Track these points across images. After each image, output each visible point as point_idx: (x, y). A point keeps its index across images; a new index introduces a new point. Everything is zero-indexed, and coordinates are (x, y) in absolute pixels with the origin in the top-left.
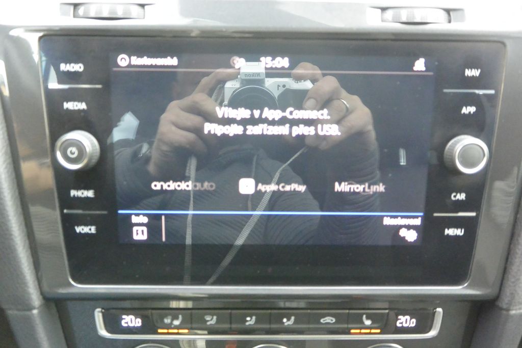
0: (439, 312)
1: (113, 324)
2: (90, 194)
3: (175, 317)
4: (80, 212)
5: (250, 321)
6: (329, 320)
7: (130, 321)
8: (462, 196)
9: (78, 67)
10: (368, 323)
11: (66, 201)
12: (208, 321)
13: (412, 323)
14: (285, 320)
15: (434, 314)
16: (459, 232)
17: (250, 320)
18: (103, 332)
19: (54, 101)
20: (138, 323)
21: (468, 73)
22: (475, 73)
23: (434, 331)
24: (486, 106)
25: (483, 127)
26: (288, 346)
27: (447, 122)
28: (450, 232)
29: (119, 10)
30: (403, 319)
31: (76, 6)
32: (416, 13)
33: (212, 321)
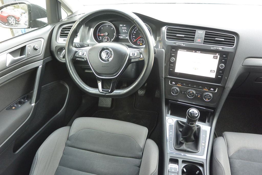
1: (171, 83)
5: (190, 85)
6: (200, 87)
7: (173, 83)
8: (221, 72)
9: (174, 50)
10: (206, 88)
11: (170, 66)
13: (213, 90)
15: (216, 88)
16: (220, 77)
18: (170, 84)
19: (171, 53)
20: (174, 83)
21: (224, 56)
22: (225, 56)
23: (216, 91)
24: (226, 60)
25: (225, 63)
26: (194, 90)
27: (220, 62)
28: (219, 76)
29: (181, 44)
30: (212, 89)
31: (176, 43)
32: (218, 48)
33: (184, 84)
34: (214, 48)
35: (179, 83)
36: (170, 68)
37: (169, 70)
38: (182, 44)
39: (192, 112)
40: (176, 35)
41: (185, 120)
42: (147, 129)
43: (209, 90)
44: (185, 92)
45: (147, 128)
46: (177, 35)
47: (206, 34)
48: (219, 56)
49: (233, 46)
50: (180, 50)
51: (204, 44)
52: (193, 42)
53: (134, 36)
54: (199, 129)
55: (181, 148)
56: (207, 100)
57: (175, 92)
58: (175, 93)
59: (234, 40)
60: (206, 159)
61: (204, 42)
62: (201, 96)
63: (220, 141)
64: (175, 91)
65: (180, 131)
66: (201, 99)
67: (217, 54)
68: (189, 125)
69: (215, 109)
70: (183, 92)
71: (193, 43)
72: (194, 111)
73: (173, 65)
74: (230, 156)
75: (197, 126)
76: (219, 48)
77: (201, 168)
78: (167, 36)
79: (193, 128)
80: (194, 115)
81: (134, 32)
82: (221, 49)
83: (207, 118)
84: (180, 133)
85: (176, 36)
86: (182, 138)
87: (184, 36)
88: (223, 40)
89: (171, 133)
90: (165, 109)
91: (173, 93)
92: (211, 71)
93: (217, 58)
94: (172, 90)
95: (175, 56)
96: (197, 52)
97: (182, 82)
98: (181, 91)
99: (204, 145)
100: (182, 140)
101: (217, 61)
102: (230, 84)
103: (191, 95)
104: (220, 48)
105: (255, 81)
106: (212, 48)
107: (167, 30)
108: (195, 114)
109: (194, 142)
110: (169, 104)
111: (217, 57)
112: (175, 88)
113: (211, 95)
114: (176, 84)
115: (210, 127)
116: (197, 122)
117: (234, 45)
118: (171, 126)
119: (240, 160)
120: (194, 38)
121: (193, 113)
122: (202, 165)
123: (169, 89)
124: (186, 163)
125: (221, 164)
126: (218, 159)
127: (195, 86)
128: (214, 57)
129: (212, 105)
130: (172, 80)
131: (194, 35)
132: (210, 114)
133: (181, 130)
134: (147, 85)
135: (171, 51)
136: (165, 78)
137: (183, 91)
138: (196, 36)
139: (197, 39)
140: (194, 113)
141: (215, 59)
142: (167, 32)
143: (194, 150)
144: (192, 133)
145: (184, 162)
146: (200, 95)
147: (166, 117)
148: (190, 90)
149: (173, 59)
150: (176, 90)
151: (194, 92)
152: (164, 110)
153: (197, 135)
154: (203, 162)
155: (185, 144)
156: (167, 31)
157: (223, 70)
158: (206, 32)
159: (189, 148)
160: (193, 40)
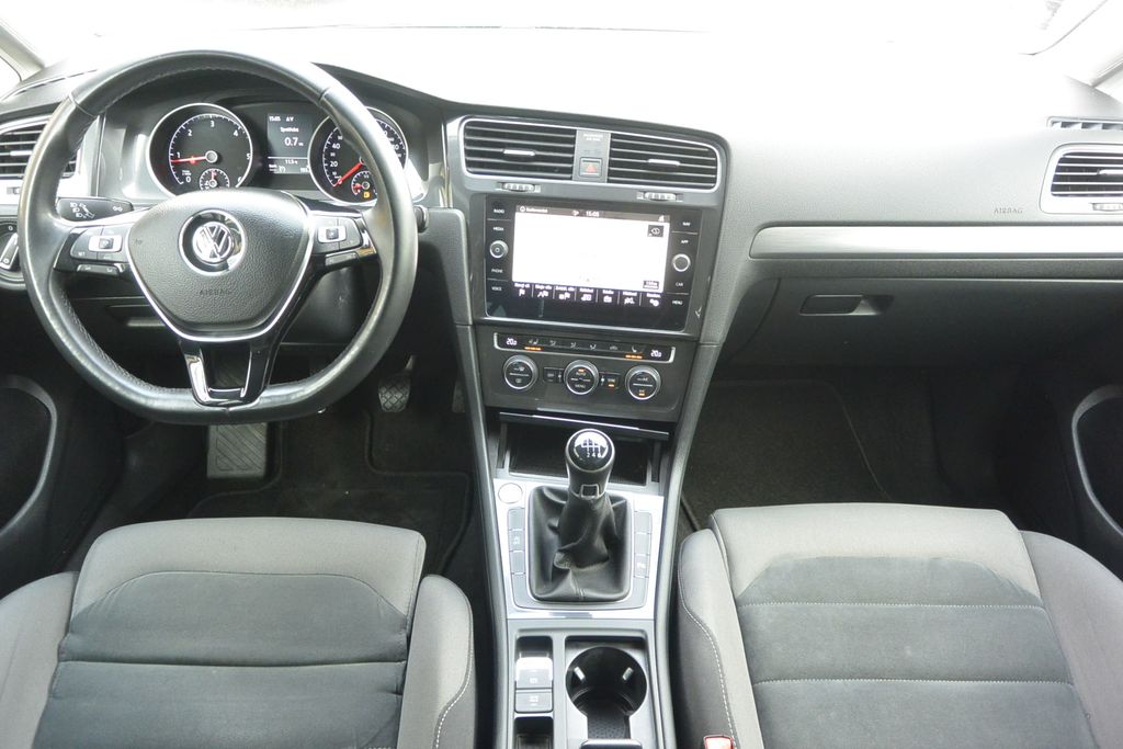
1: (502, 343)
3: (535, 340)
4: (495, 280)
5: (573, 346)
6: (614, 348)
7: (511, 341)
8: (681, 284)
9: (502, 211)
10: (635, 351)
11: (489, 274)
12: (551, 344)
14: (591, 346)
15: (670, 348)
16: (679, 303)
18: (496, 346)
19: (490, 226)
20: (515, 343)
21: (684, 224)
22: (688, 224)
23: (671, 360)
24: (693, 240)
25: (691, 250)
26: (592, 361)
27: (675, 247)
28: (675, 302)
29: (524, 186)
30: (655, 352)
31: (504, 183)
32: (660, 195)
33: (553, 343)
34: (647, 195)
35: (531, 342)
36: (490, 284)
37: (490, 292)
38: (530, 187)
39: (585, 444)
40: (501, 150)
41: (563, 483)
42: (422, 538)
43: (647, 355)
44: (557, 372)
45: (418, 534)
46: (507, 152)
47: (613, 145)
48: (667, 227)
49: (712, 187)
50: (522, 208)
51: (609, 181)
52: (569, 176)
53: (334, 164)
54: (621, 511)
55: (560, 591)
56: (641, 397)
57: (519, 377)
58: (519, 381)
59: (715, 163)
60: (655, 620)
61: (611, 173)
62: (620, 382)
63: (703, 545)
64: (519, 372)
65: (553, 528)
66: (621, 395)
67: (662, 218)
68: (580, 500)
69: (673, 427)
70: (550, 375)
71: (571, 179)
72: (592, 440)
73: (501, 271)
74: (738, 594)
75: (614, 499)
76: (666, 196)
77: (637, 656)
78: (468, 158)
79: (598, 507)
80: (594, 455)
81: (334, 146)
82: (673, 197)
83: (649, 464)
84: (551, 536)
85: (501, 156)
86: (560, 551)
87: (532, 153)
88: (677, 163)
89: (517, 538)
90: (486, 449)
91: (513, 380)
92: (645, 283)
93: (661, 235)
94: (508, 372)
95: (508, 237)
96: (589, 213)
97: (542, 335)
98: (543, 373)
99: (643, 566)
100: (561, 562)
101: (663, 243)
102: (717, 329)
103: (580, 382)
104: (669, 194)
105: (801, 312)
106: (640, 197)
107: (467, 132)
108: (596, 449)
109: (606, 564)
110: (504, 429)
111: (661, 228)
112: (517, 360)
113: (655, 375)
114: (521, 345)
115: (662, 498)
116: (607, 484)
117: (714, 180)
118: (514, 513)
119: (773, 605)
120: (571, 161)
121: (588, 446)
122: (640, 643)
123: (496, 370)
124: (583, 647)
125: (704, 625)
126: (694, 609)
127: (592, 348)
128: (650, 232)
129: (662, 414)
130: (505, 331)
131: (572, 151)
132: (657, 447)
133: (555, 523)
134: (415, 365)
135: (490, 213)
136: (477, 324)
137: (551, 371)
138: (577, 155)
139: (583, 163)
140: (594, 446)
141: (653, 235)
142: (467, 142)
143: (609, 593)
144: (593, 529)
145: (572, 642)
146: (613, 381)
147: (495, 480)
148: (575, 365)
149: (500, 246)
150: (522, 369)
151: (594, 371)
152: (483, 458)
153: (616, 533)
154: (642, 631)
155: (574, 574)
156: (468, 134)
157: (687, 278)
158: (613, 136)
159: (588, 586)
160: (570, 171)
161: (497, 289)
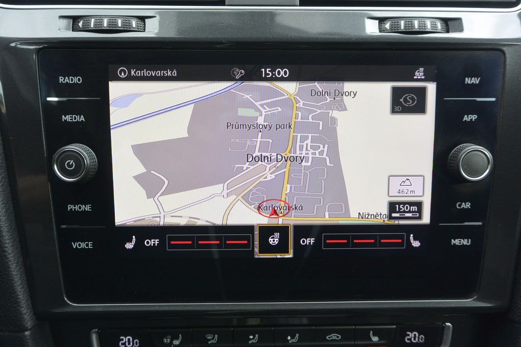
0: (449, 326)
2: (88, 208)
3: (175, 337)
4: (77, 226)
7: (127, 341)
8: (467, 205)
9: (77, 79)
10: (375, 339)
11: (62, 216)
12: (210, 340)
13: (421, 339)
14: (289, 338)
15: (443, 328)
16: (465, 242)
17: (253, 339)
19: (52, 113)
20: (136, 343)
21: (468, 81)
22: (475, 81)
24: (487, 113)
25: (487, 134)
28: (456, 242)
29: (119, 22)
30: (411, 335)
31: (75, 19)
32: (414, 24)
33: (213, 340)
34: (387, 26)
35: (167, 341)
36: (66, 238)
37: (68, 253)
38: (135, 23)
48: (431, 88)
51: (304, 2)
67: (420, 73)
71: (222, 2)
82: (439, 25)
92: (392, 209)
96: (266, 72)
101: (424, 125)
104: (432, 21)
106: (373, 32)
111: (422, 92)
127: (292, 340)
128: (395, 103)
135: (50, 86)
141: (405, 110)
149: (77, 157)
161: (83, 245)
